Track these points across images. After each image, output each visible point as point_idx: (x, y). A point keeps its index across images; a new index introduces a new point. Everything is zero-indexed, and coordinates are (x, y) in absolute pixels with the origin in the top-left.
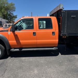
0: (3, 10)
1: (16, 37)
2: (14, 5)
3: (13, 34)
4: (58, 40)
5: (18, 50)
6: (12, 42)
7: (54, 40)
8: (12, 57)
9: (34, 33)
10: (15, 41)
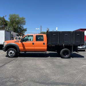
0: (14, 24)
1: (23, 45)
2: (24, 19)
3: (21, 44)
4: (46, 48)
5: (24, 52)
6: (21, 48)
7: (44, 48)
8: (20, 57)
9: (33, 43)
10: (22, 48)
